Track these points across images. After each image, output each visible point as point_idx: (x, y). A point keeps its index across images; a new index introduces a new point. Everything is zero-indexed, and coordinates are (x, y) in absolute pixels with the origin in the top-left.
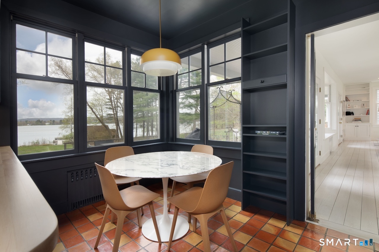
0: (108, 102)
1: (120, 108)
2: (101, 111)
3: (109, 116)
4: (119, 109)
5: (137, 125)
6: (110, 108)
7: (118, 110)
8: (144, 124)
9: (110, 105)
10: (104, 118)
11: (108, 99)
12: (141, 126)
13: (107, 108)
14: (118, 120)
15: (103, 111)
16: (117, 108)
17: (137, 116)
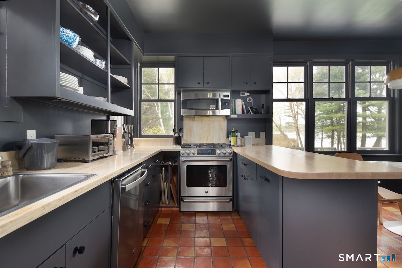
0: (288, 109)
1: (301, 115)
2: (279, 119)
3: (288, 124)
4: (299, 116)
5: (322, 135)
6: (289, 116)
7: (298, 118)
8: (333, 134)
9: (289, 112)
10: (282, 126)
11: (289, 106)
12: (329, 137)
13: (286, 116)
14: (299, 128)
15: (281, 119)
16: (297, 116)
17: (323, 124)
